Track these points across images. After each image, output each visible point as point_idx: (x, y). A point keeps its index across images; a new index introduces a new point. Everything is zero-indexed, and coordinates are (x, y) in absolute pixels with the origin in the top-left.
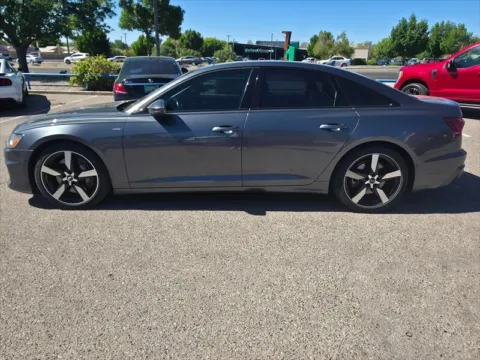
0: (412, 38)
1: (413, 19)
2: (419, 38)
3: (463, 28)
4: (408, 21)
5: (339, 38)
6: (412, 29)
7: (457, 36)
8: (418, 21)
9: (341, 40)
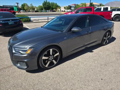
0: (47, 6)
1: (47, 1)
2: (49, 6)
3: (56, 4)
4: (46, 2)
5: (30, 5)
6: (47, 3)
7: (56, 5)
8: (48, 2)
9: (31, 5)
